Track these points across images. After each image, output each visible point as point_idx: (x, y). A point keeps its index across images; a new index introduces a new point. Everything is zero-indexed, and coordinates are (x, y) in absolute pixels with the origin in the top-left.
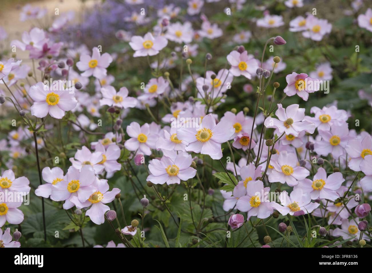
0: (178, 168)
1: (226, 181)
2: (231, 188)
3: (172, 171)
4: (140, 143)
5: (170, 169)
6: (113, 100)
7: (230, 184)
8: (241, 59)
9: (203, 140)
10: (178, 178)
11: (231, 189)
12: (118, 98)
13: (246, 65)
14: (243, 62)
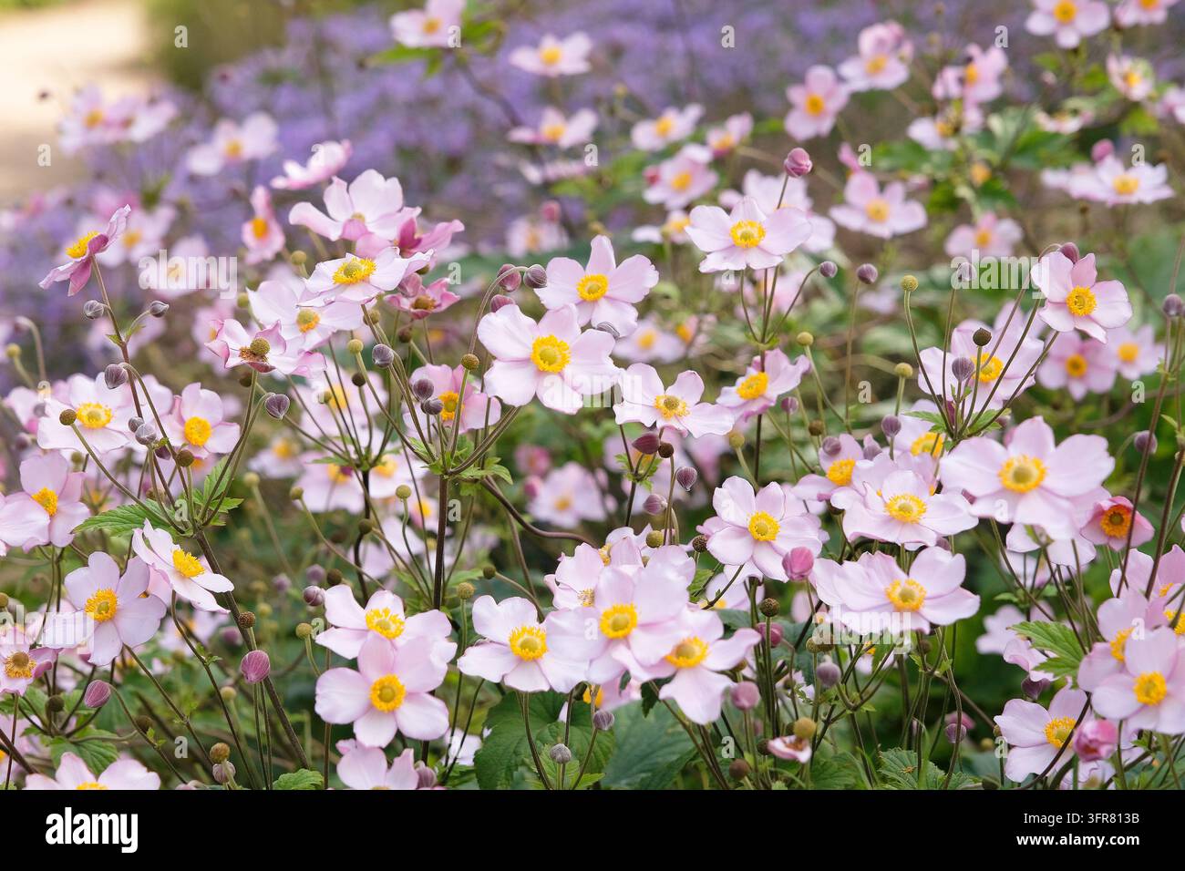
0: (921, 590)
1: (1052, 645)
2: (1068, 666)
3: (906, 596)
4: (756, 542)
5: (898, 590)
6: (656, 408)
7: (1064, 656)
8: (1076, 280)
9: (1021, 486)
10: (923, 617)
11: (1068, 669)
12: (671, 404)
13: (1091, 299)
14: (1080, 289)
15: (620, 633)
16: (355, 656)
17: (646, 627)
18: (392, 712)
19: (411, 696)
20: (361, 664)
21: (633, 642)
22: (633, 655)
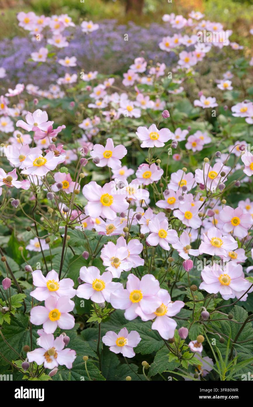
0: (229, 278)
5: (222, 278)
15: (137, 301)
16: (43, 300)
17: (145, 297)
18: (56, 321)
19: (63, 314)
20: (46, 304)
21: (141, 304)
22: (141, 309)
